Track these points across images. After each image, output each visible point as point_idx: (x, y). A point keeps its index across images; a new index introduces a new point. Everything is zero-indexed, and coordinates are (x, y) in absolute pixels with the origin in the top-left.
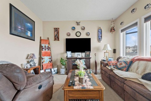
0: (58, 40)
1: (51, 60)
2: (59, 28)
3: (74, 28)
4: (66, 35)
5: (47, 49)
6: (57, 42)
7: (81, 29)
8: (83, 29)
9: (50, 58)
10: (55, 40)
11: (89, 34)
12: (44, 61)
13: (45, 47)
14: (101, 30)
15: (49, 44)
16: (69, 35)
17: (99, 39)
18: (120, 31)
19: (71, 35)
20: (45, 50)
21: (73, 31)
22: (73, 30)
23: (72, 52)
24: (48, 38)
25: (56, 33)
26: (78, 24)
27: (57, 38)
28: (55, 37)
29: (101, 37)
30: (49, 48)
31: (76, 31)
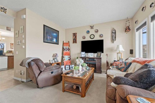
0: (76, 43)
1: (70, 59)
2: (76, 33)
3: (88, 32)
4: (82, 38)
5: (67, 50)
6: (75, 44)
7: (94, 32)
8: (97, 31)
9: (69, 57)
10: (74, 42)
11: (103, 36)
12: (65, 59)
13: (66, 48)
14: (115, 30)
15: (69, 46)
16: (84, 38)
17: (113, 39)
19: (86, 38)
20: (66, 51)
22: (88, 33)
23: (86, 52)
24: (69, 42)
25: (74, 37)
26: (92, 27)
27: (75, 41)
28: (74, 40)
29: (115, 37)
30: (69, 49)
31: (90, 34)
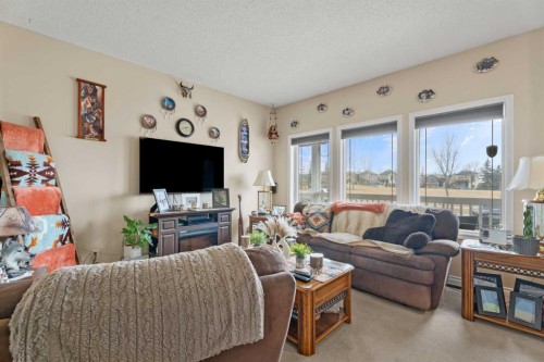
1: (69, 234)
2: (103, 87)
3: (169, 104)
5: (40, 178)
8: (201, 113)
9: (64, 224)
11: (218, 136)
12: (34, 242)
14: (247, 127)
17: (244, 154)
18: (290, 141)
19: (158, 126)
20: (31, 181)
21: (169, 112)
22: (168, 109)
24: (37, 122)
25: (87, 103)
26: (185, 91)
28: (81, 119)
29: (248, 147)
30: (49, 174)
31: (178, 113)
